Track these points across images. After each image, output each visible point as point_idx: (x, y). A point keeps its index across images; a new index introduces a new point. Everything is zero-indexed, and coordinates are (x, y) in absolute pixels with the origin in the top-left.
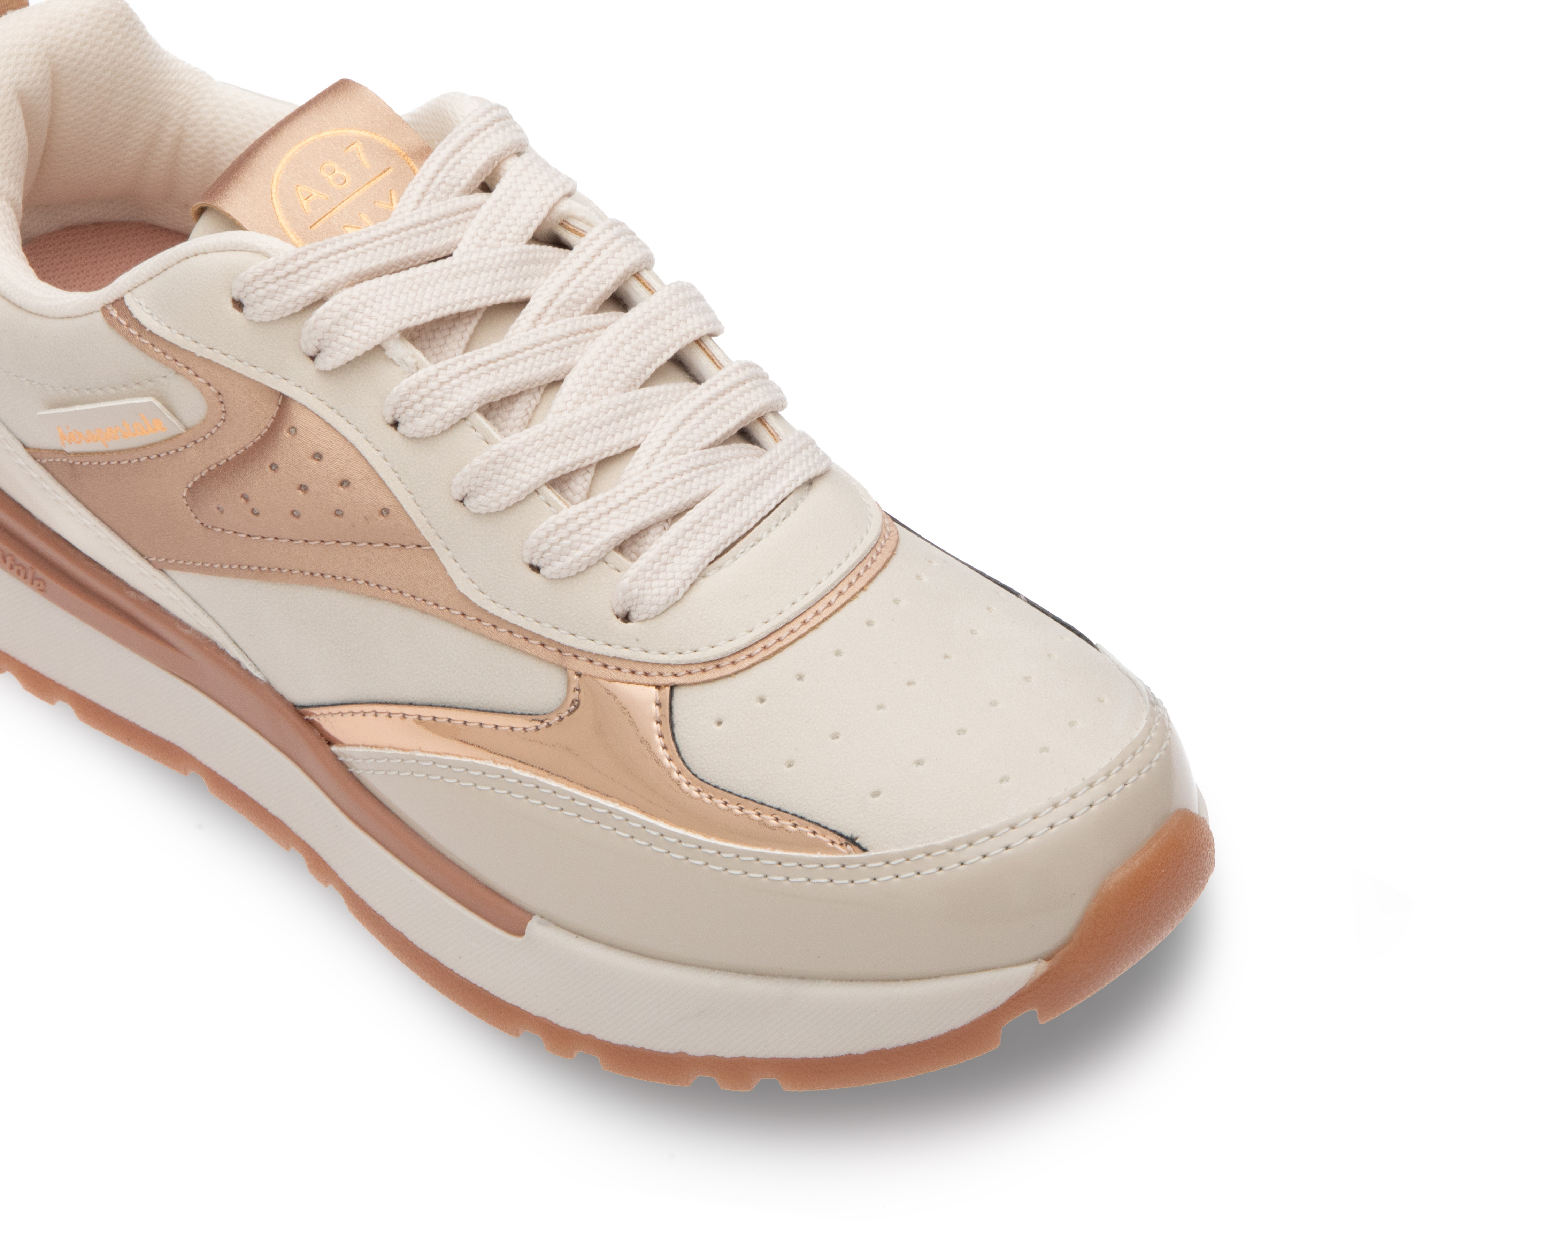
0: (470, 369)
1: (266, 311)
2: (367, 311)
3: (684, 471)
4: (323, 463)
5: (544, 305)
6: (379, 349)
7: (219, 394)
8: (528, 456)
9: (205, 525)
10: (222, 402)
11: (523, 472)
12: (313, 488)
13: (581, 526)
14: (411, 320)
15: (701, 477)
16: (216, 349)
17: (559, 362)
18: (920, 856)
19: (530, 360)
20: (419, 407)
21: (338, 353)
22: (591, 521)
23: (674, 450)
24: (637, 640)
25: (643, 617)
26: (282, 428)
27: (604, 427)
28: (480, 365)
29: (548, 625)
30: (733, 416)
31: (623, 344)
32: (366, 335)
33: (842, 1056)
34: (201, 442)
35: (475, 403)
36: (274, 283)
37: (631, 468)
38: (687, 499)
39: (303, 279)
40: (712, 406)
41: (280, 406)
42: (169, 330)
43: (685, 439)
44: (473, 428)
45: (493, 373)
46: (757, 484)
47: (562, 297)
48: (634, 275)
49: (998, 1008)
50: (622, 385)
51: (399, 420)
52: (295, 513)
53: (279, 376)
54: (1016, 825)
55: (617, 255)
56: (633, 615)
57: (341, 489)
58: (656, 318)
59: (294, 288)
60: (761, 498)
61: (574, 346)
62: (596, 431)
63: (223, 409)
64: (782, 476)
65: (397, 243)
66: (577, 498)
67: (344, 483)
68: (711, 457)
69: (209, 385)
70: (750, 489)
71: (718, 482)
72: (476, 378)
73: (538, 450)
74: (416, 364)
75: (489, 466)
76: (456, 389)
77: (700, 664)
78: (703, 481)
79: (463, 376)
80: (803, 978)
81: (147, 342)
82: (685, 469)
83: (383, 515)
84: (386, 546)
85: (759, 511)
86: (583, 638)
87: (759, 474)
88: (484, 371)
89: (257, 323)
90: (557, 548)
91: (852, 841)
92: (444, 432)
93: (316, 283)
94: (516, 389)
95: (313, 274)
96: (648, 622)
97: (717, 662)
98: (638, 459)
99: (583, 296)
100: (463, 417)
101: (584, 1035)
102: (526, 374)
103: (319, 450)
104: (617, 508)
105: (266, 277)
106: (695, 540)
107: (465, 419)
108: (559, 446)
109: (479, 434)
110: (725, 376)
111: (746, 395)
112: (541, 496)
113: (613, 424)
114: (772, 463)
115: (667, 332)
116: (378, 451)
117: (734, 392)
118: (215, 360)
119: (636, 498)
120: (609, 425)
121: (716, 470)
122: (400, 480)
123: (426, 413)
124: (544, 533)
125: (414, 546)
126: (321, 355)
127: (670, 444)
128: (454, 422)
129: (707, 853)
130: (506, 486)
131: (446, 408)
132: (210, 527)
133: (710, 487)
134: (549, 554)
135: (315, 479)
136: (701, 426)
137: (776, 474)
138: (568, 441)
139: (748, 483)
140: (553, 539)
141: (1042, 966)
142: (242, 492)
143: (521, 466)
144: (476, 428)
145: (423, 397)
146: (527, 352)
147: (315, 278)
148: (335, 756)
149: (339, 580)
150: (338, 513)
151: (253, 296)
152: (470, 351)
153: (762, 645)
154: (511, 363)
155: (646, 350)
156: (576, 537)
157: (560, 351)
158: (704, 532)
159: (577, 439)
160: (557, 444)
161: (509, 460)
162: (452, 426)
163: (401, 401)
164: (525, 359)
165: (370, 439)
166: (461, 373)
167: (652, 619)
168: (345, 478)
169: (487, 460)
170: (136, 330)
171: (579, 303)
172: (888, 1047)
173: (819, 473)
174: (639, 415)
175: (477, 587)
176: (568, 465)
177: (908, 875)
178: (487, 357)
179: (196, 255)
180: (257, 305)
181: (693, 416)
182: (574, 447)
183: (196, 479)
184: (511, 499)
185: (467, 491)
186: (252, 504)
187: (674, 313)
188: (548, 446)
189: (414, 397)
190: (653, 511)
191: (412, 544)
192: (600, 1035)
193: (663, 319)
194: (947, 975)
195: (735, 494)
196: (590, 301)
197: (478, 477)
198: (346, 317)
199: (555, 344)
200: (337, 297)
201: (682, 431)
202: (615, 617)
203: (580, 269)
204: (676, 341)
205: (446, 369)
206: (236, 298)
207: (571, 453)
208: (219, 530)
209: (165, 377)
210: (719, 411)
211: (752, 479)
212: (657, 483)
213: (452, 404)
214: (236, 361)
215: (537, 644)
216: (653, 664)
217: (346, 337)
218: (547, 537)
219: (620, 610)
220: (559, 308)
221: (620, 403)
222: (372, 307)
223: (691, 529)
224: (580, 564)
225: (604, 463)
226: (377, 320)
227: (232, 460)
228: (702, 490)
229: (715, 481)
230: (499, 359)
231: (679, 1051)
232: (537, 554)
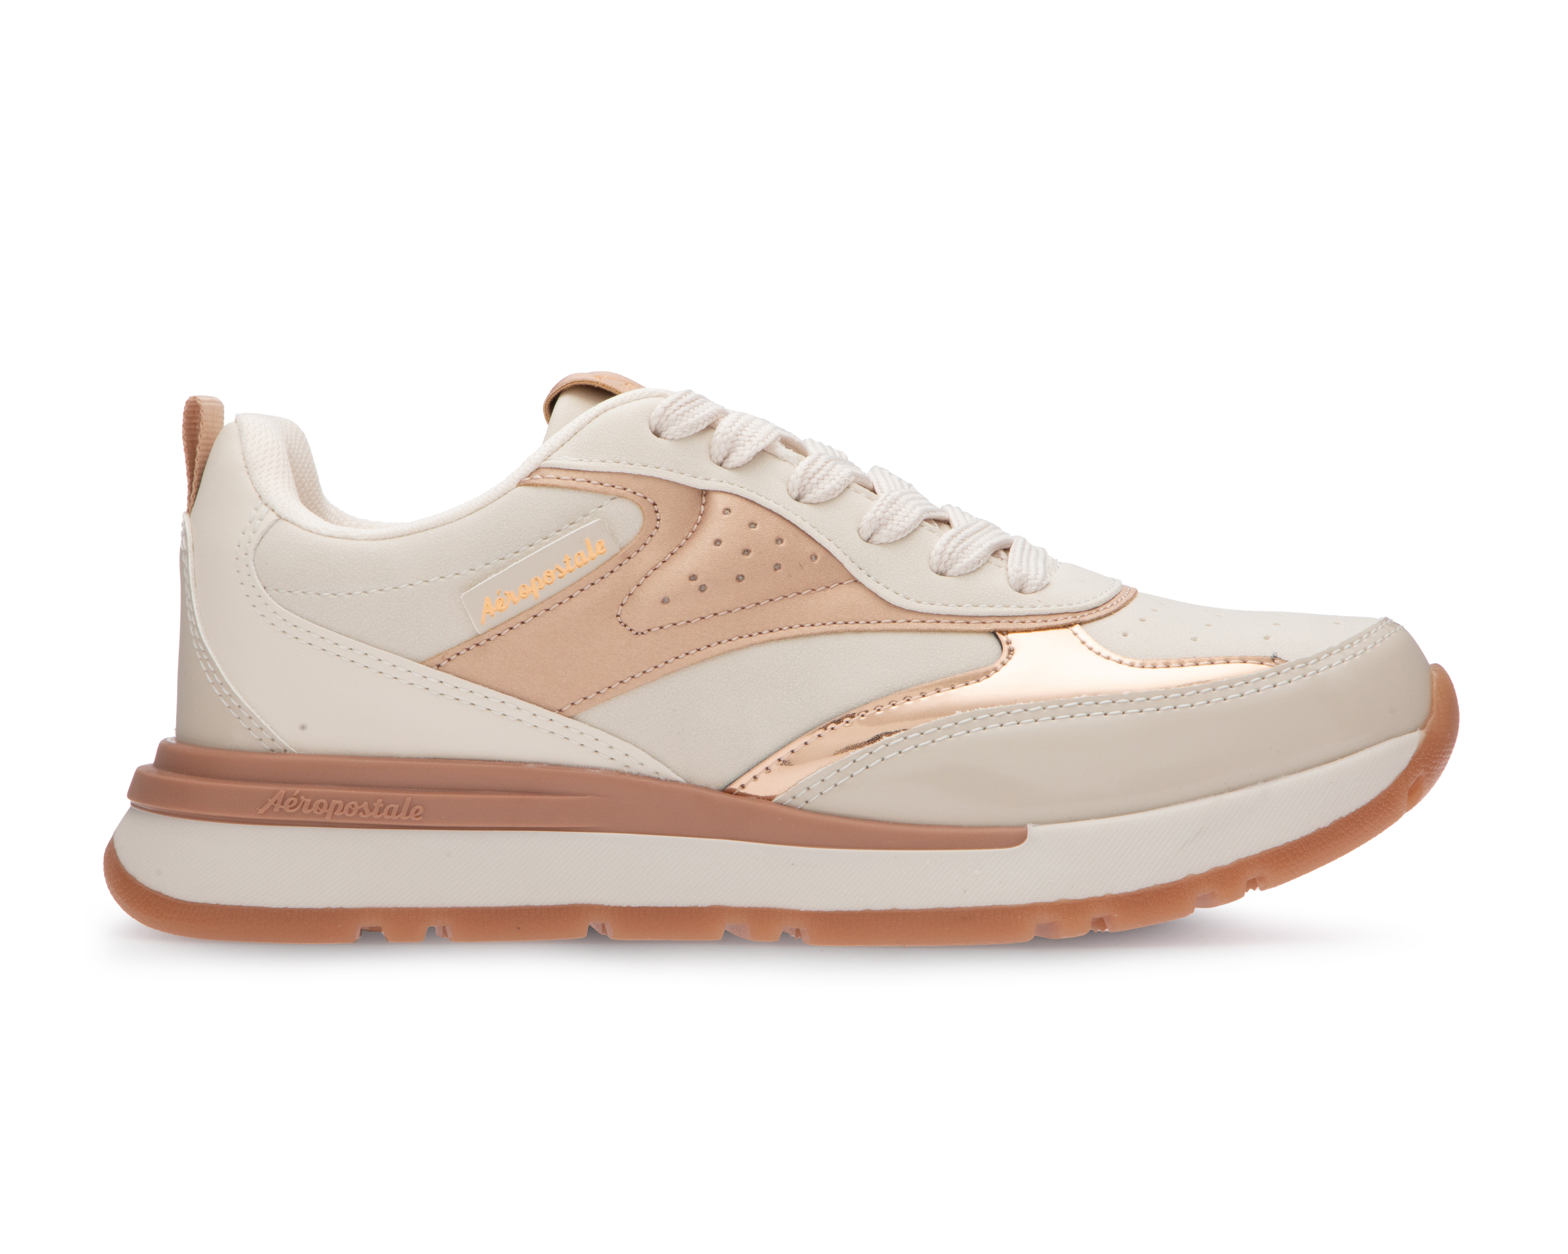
1: (679, 430)
4: (758, 529)
6: (765, 451)
7: (655, 504)
9: (640, 633)
10: (657, 511)
11: (906, 513)
12: (754, 550)
16: (650, 465)
18: (1325, 655)
24: (1039, 601)
26: (716, 514)
41: (705, 504)
49: (1406, 768)
51: (801, 495)
52: (739, 577)
53: (700, 480)
57: (777, 545)
63: (657, 517)
67: (778, 541)
69: (645, 499)
74: (797, 457)
77: (1087, 610)
81: (582, 480)
83: (814, 560)
84: (814, 591)
89: (674, 442)
90: (958, 549)
91: (1275, 658)
92: (837, 497)
97: (1096, 608)
100: (846, 487)
103: (753, 520)
116: (796, 514)
118: (650, 474)
122: (820, 532)
123: (821, 485)
125: (837, 584)
126: (728, 458)
131: (832, 480)
132: (646, 632)
134: (955, 554)
135: (755, 542)
141: (1422, 732)
142: (689, 574)
148: (780, 804)
149: (776, 632)
150: (777, 567)
151: (666, 421)
156: (966, 543)
163: (798, 481)
165: (787, 508)
168: (778, 537)
170: (567, 477)
175: (902, 596)
180: (671, 427)
185: (872, 529)
186: (700, 582)
202: (1014, 591)
206: (654, 428)
208: (657, 629)
214: (668, 471)
215: (962, 623)
231: (1187, 875)
232: (946, 557)
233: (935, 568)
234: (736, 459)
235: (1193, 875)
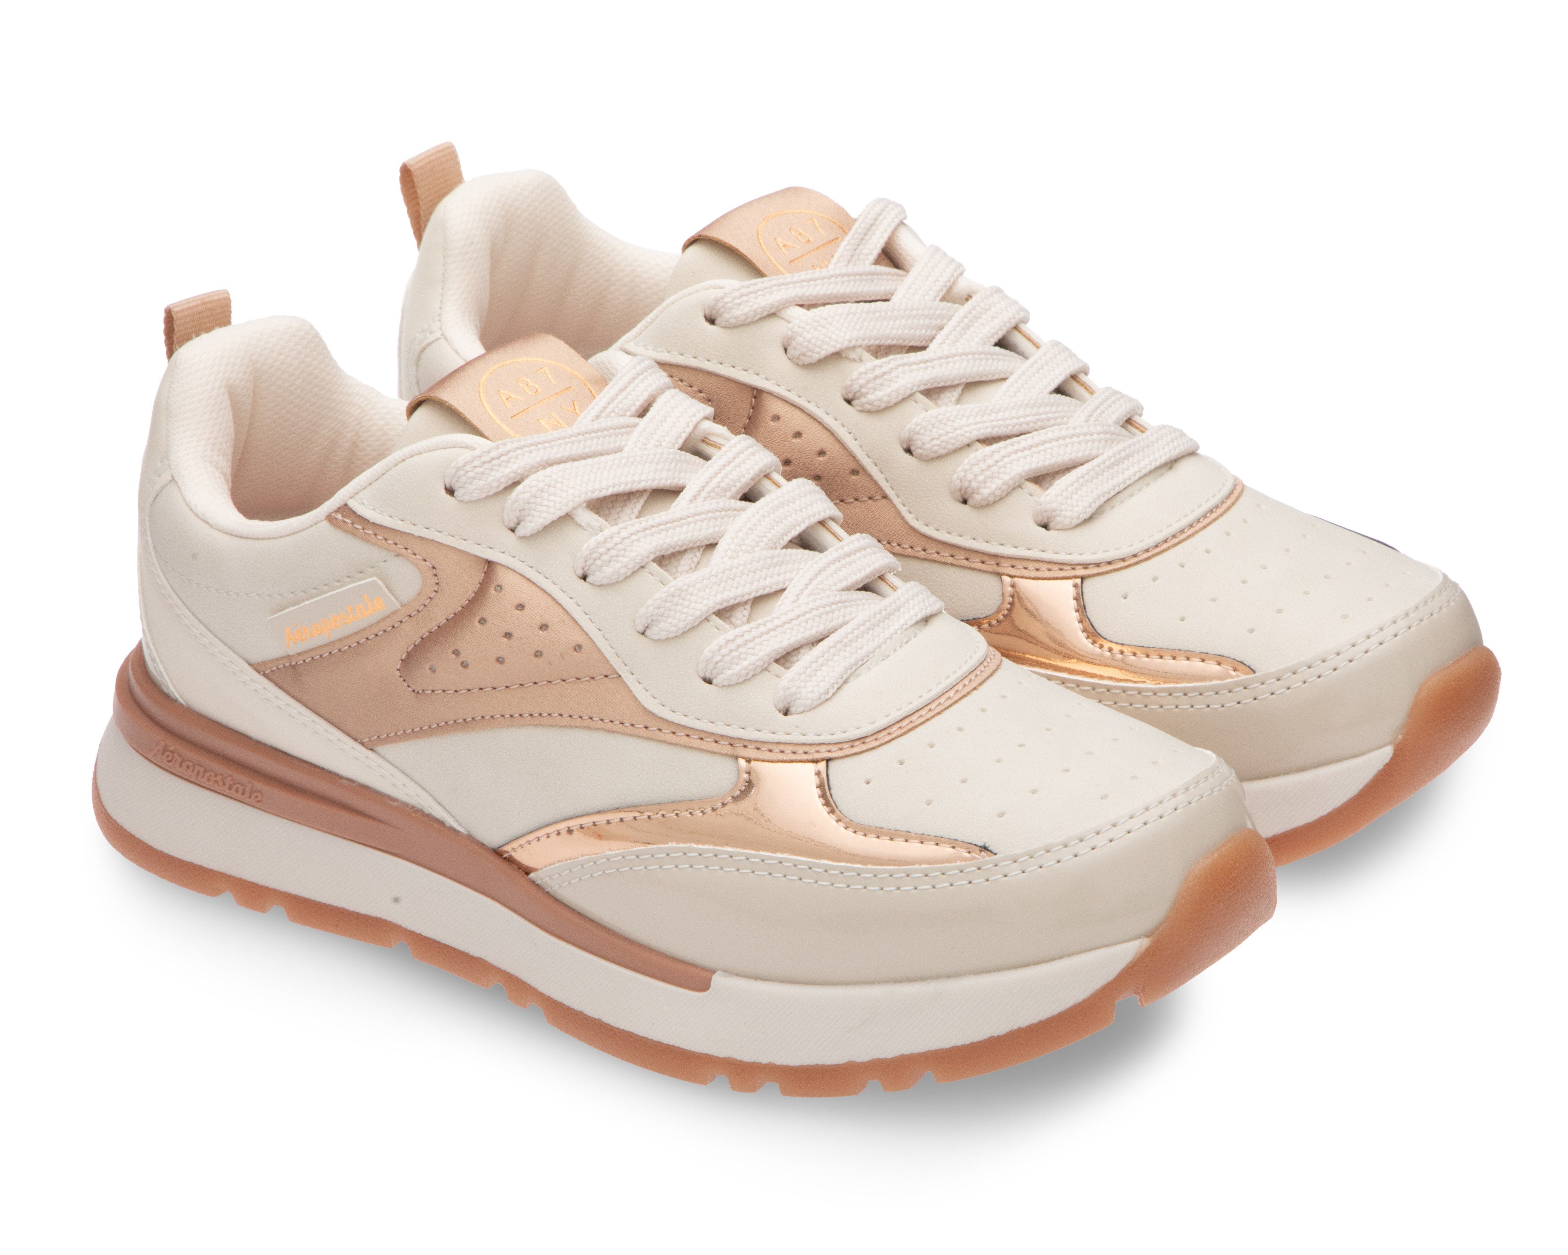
0: (645, 529)
1: (474, 489)
2: (559, 485)
3: (826, 605)
4: (525, 611)
5: (698, 489)
6: (567, 518)
7: (434, 568)
8: (699, 590)
9: (416, 692)
10: (435, 575)
11: (696, 603)
12: (516, 634)
13: (746, 642)
14: (594, 493)
15: (840, 611)
16: (433, 528)
17: (715, 528)
18: (1041, 853)
19: (692, 525)
20: (605, 557)
21: (537, 518)
22: (755, 638)
23: (815, 591)
24: (797, 727)
25: (801, 709)
26: (489, 587)
27: (758, 572)
28: (653, 526)
29: (722, 723)
30: (860, 570)
31: (764, 517)
32: (560, 503)
33: (986, 1039)
34: (415, 615)
35: (651, 553)
36: (481, 467)
37: (781, 605)
38: (830, 626)
39: (504, 464)
40: (841, 562)
41: (485, 573)
42: (390, 518)
43: (823, 583)
44: (651, 573)
45: (663, 532)
46: (885, 618)
47: (712, 485)
48: (765, 476)
49: (1112, 980)
50: (766, 546)
51: (588, 572)
52: (500, 659)
53: (485, 546)
54: (1117, 823)
55: (752, 457)
56: (792, 710)
57: (540, 632)
58: (789, 501)
59: (497, 471)
60: (889, 628)
61: (726, 519)
62: (751, 574)
63: (437, 581)
64: (904, 613)
65: (576, 443)
66: (739, 622)
67: (544, 627)
68: (846, 597)
69: (425, 560)
70: (879, 621)
71: (853, 615)
72: (651, 536)
73: (707, 587)
74: (600, 527)
75: (668, 598)
76: (635, 543)
77: (849, 742)
78: (842, 613)
79: (640, 534)
80: (948, 977)
81: (370, 532)
82: (827, 603)
83: (576, 651)
84: (578, 680)
85: (887, 638)
86: (752, 729)
87: (886, 610)
88: (656, 531)
89: (466, 503)
90: (728, 658)
91: (985, 848)
92: (626, 578)
93: (515, 467)
94: (683, 546)
95: (512, 460)
96: (804, 713)
97: (862, 739)
98: (786, 598)
99: (729, 485)
100: (642, 565)
101: (766, 1064)
102: (690, 535)
103: (522, 601)
104: (774, 629)
105: (474, 462)
106: (839, 655)
107: (643, 567)
108: (723, 584)
109: (656, 578)
110: (849, 543)
111: (868, 557)
112: (711, 623)
113: (765, 570)
114: (895, 603)
115: (798, 512)
116: (571, 598)
117: (858, 555)
118: (431, 537)
119: (790, 623)
120: (762, 571)
121: (851, 606)
122: (591, 620)
123: (612, 563)
124: (717, 648)
125: (602, 676)
126: (522, 524)
127: (810, 587)
128: (635, 570)
129: (866, 877)
130: (683, 614)
131: (628, 557)
132: (420, 692)
133: (847, 618)
134: (722, 664)
135: (519, 626)
136: (834, 575)
137: (899, 611)
138: (729, 581)
139: (878, 616)
140: (724, 651)
141: (1145, 942)
142: (454, 648)
143: (694, 598)
144: (653, 573)
145: (609, 550)
146: (689, 519)
147: (514, 463)
148: (533, 882)
149: (536, 717)
150: (538, 654)
151: (464, 478)
152: (644, 517)
153: (898, 725)
154: (677, 526)
155: (782, 523)
156: (742, 650)
157: (715, 520)
158: (845, 651)
159: (737, 579)
160: (721, 582)
161: (684, 593)
162: (634, 573)
163: (591, 554)
164: (689, 524)
165: (564, 590)
166: (638, 531)
167: (807, 711)
168: (544, 622)
169: (666, 594)
170: (359, 525)
171: (725, 491)
172: (1023, 1026)
173: (934, 612)
174: (784, 567)
175: (658, 701)
176: (732, 599)
177: (1033, 868)
178: (658, 520)
179: (412, 456)
180: (467, 485)
181: (827, 569)
182: (735, 585)
183: (410, 649)
184: (688, 624)
185: (649, 621)
186: (462, 658)
187: (803, 499)
188: (714, 584)
189: (602, 550)
190: (804, 633)
191: (600, 675)
192: (779, 1062)
193: (794, 503)
194: (1069, 956)
195: (867, 624)
196: (734, 489)
197: (659, 608)
198: (542, 491)
199: (710, 515)
200: (533, 477)
201: (820, 578)
202: (777, 712)
203: (724, 466)
204: (805, 519)
205: (626, 528)
206: (448, 486)
207: (732, 590)
208: (430, 692)
209: (385, 561)
210: (847, 566)
211: (880, 614)
212: (806, 612)
213: (633, 555)
214: (450, 536)
215: (711, 741)
216: (811, 744)
217: (543, 506)
218: (719, 651)
219: (781, 706)
220: (710, 492)
221: (769, 556)
222: (562, 483)
223: (835, 646)
224: (747, 671)
225: (759, 600)
226: (567, 492)
227: (443, 625)
228: (841, 620)
229: (851, 614)
230: (667, 523)
231: (848, 1061)
232: (711, 666)
233: (702, 675)
234: (526, 529)
235: (854, 1062)
